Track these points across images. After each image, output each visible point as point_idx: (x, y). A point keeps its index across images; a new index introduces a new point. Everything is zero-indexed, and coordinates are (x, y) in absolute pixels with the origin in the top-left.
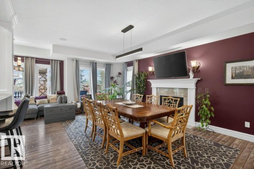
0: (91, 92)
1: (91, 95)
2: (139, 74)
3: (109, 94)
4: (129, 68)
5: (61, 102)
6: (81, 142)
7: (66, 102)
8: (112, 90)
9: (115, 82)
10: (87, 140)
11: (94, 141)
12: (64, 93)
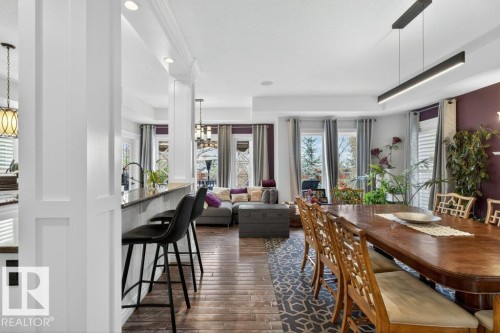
0: (325, 184)
1: (324, 190)
2: (459, 137)
3: (368, 189)
4: (424, 124)
5: (268, 201)
6: (290, 293)
7: (277, 202)
8: (374, 179)
9: (384, 161)
10: (303, 292)
11: (316, 297)
12: (273, 185)
